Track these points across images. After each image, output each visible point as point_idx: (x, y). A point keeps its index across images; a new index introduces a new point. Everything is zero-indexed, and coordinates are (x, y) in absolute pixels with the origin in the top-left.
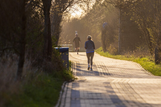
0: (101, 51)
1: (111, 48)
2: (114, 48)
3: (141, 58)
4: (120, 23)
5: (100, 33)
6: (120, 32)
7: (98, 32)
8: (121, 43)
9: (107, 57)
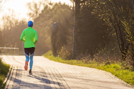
0: (50, 55)
1: (63, 52)
2: (67, 52)
3: (106, 64)
4: (76, 20)
5: (48, 37)
6: (74, 32)
7: (46, 36)
8: (76, 45)
9: (58, 62)
